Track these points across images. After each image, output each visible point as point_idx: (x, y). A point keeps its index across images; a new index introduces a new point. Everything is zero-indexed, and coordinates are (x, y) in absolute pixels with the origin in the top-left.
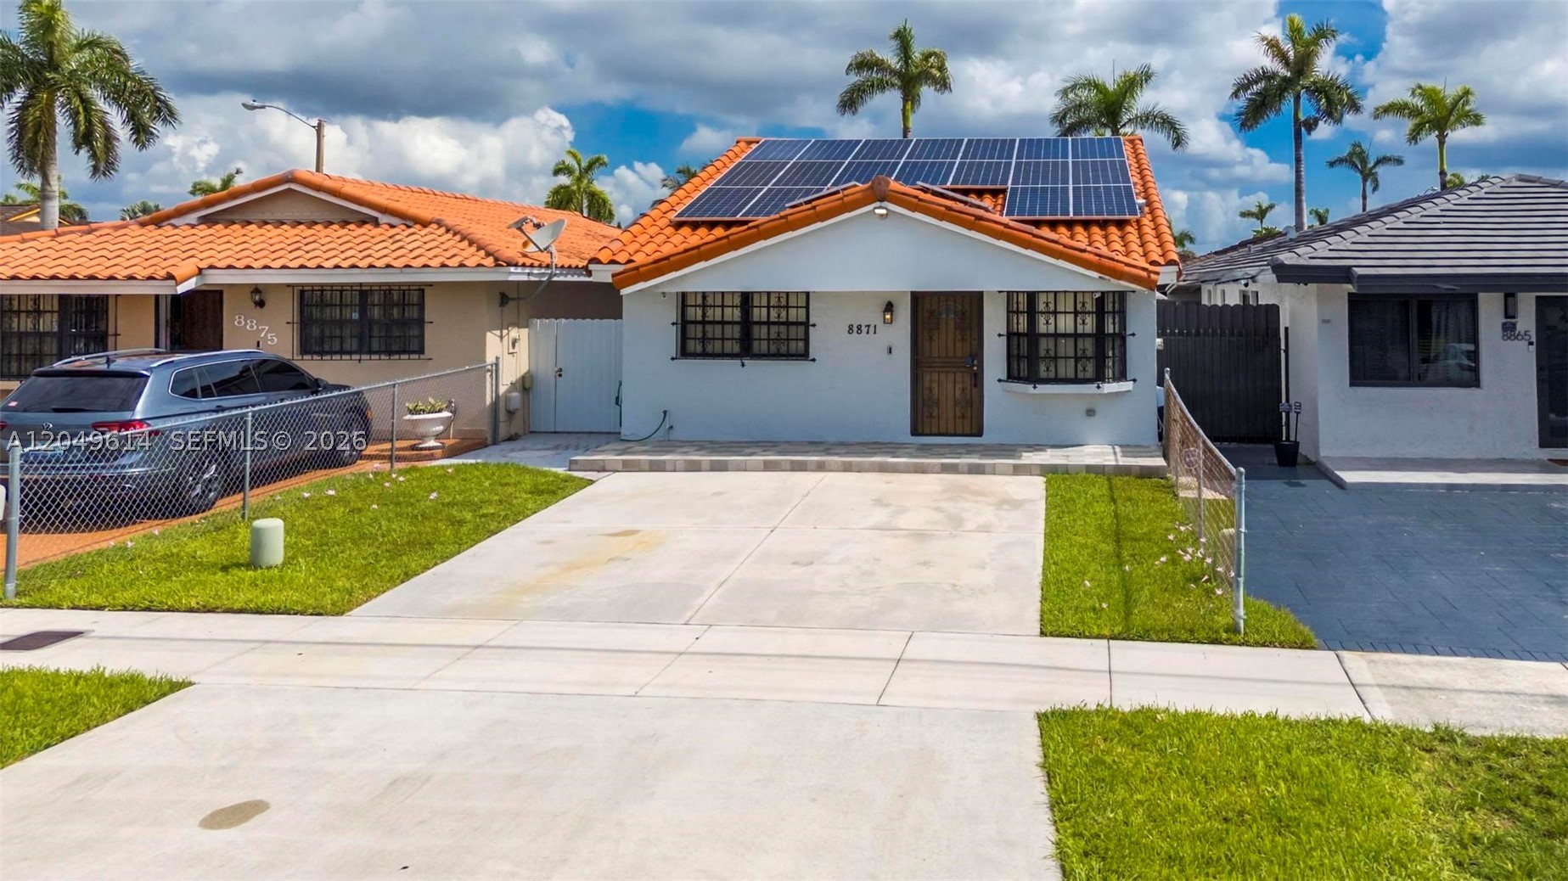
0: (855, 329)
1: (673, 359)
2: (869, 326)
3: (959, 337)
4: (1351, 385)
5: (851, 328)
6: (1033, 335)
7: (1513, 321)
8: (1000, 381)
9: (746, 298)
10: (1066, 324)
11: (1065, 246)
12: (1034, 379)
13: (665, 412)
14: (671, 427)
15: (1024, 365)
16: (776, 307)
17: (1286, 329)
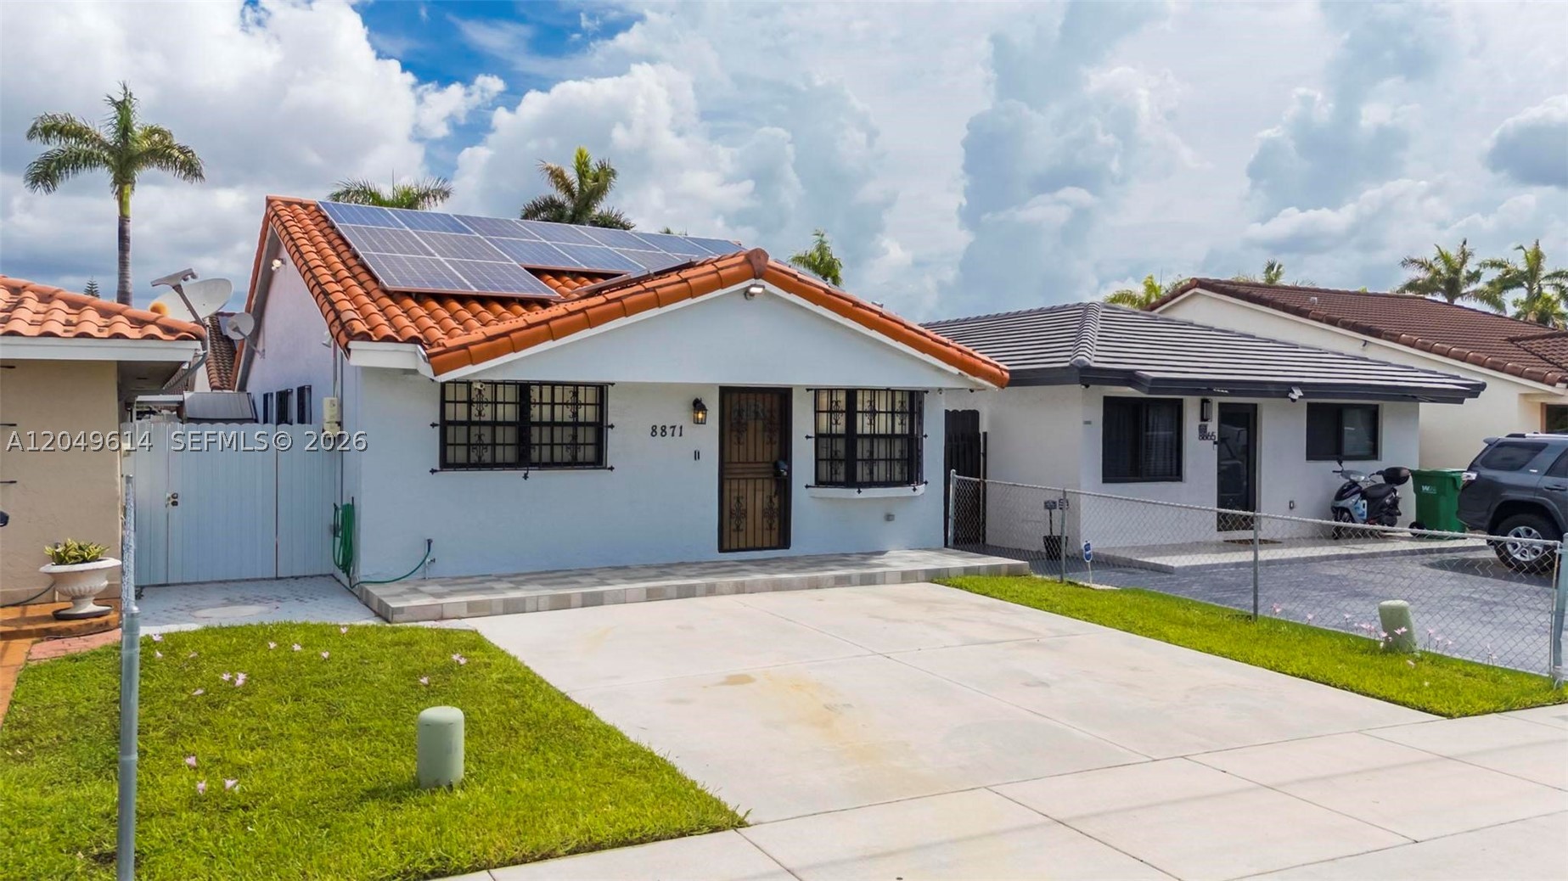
0: (659, 431)
1: (433, 471)
2: (674, 427)
3: (767, 439)
4: (1102, 481)
5: (654, 429)
6: (851, 435)
7: (1206, 423)
8: (807, 487)
9: (524, 388)
10: (883, 425)
12: (851, 482)
13: (429, 542)
14: (434, 561)
15: (842, 469)
16: (567, 404)
17: (985, 434)
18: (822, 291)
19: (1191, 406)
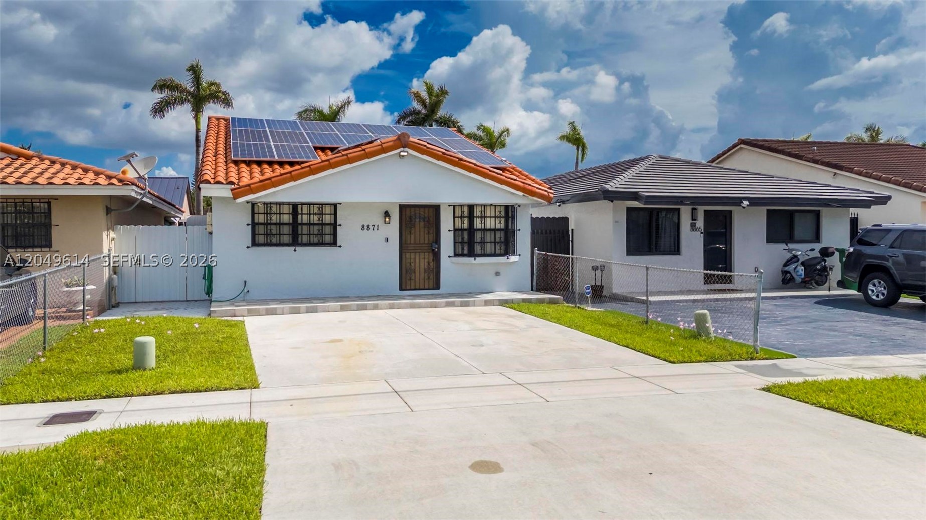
0: (366, 228)
1: (248, 247)
2: (374, 226)
3: (426, 232)
4: (627, 255)
5: (363, 227)
6: (471, 230)
7: (695, 222)
8: (449, 257)
9: (295, 206)
10: (490, 224)
11: (506, 177)
12: (472, 254)
13: (245, 282)
14: (248, 291)
15: (466, 248)
16: (315, 214)
17: (572, 230)
18: (441, 153)
19: (685, 213)
